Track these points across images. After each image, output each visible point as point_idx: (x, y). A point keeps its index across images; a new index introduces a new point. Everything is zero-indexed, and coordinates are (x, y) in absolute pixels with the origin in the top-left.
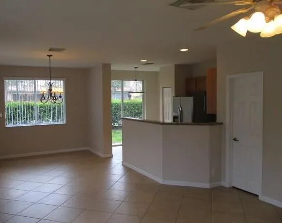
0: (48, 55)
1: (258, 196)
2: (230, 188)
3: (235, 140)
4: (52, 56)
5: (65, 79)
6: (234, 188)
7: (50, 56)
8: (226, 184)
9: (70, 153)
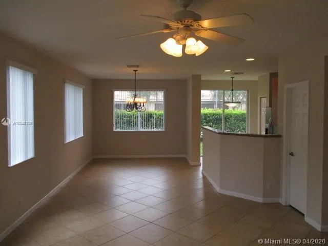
0: (134, 70)
1: (303, 215)
2: (286, 206)
3: (292, 154)
4: (137, 71)
5: (165, 90)
6: (291, 206)
7: (136, 71)
8: (283, 201)
9: (170, 159)
